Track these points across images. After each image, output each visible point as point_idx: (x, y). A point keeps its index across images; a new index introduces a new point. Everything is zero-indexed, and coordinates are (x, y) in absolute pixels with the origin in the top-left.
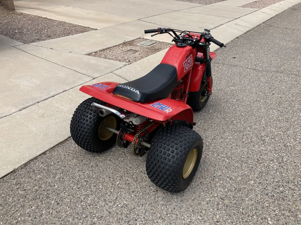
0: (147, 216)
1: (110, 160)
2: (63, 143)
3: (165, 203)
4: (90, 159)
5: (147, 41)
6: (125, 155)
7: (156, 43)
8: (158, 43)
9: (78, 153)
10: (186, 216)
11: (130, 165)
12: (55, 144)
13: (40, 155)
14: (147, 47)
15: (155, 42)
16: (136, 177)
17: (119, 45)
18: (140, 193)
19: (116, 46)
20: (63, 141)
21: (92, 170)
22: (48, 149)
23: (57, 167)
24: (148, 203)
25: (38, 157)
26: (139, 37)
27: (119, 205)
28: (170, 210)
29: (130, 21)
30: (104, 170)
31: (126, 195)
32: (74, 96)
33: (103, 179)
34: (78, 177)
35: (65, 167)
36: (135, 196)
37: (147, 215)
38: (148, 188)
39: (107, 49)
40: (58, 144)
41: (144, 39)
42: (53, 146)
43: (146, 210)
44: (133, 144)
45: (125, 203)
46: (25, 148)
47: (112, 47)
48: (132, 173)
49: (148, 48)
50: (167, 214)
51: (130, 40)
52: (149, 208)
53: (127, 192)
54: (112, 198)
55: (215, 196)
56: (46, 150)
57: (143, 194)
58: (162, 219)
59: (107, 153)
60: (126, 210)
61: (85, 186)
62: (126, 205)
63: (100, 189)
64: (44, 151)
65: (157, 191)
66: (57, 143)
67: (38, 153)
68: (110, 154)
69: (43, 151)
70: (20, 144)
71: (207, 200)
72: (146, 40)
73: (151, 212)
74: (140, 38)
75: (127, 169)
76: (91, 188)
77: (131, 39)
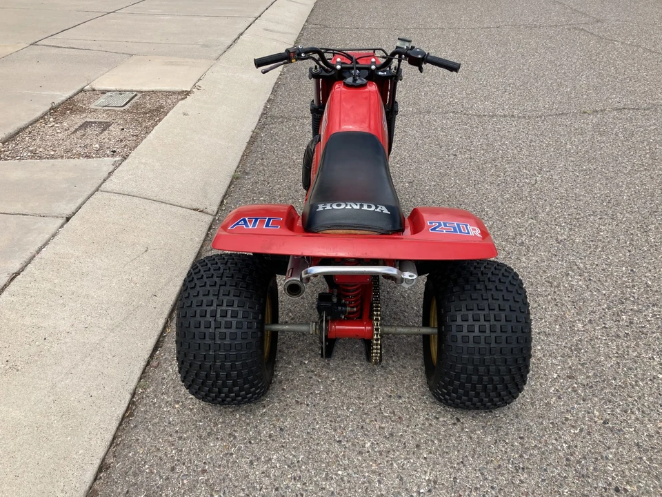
0: (492, 480)
1: (297, 402)
2: (132, 415)
3: (496, 435)
4: (248, 424)
5: (109, 94)
6: (320, 376)
7: (136, 95)
8: (139, 95)
9: (201, 421)
10: (554, 441)
11: (353, 393)
12: (115, 429)
13: (95, 479)
14: (122, 109)
15: (132, 95)
16: (390, 413)
17: (42, 117)
18: (433, 442)
19: (36, 121)
20: (126, 411)
21: (283, 446)
22: (106, 450)
23: (183, 484)
24: (467, 454)
25: (96, 487)
26: (79, 88)
27: (422, 491)
28: (516, 444)
29: (10, 50)
30: (308, 433)
31: (412, 461)
32: (56, 281)
33: (328, 452)
34: (266, 481)
35: (204, 471)
36: (430, 453)
37: (490, 478)
38: (437, 424)
39: (17, 133)
40: (120, 424)
41: (94, 90)
42: (112, 437)
43: (479, 470)
44: (377, 340)
45: (427, 478)
46: (37, 481)
47: (27, 127)
48: (375, 407)
49: (128, 111)
50: (521, 456)
51: (63, 98)
52: (480, 463)
53: (408, 454)
54: (392, 484)
55: (555, 377)
56: (102, 455)
57: (440, 441)
58: (523, 471)
59: (276, 390)
60: (444, 491)
61: (306, 490)
62: (435, 482)
63: (345, 478)
64: (99, 462)
65: (458, 420)
66: (115, 424)
67: (87, 476)
68: (283, 389)
69: (97, 463)
70: (11, 476)
71: (551, 391)
72: (104, 92)
73: (491, 467)
74: (82, 90)
75: (355, 404)
76: (324, 489)
77: (61, 96)
